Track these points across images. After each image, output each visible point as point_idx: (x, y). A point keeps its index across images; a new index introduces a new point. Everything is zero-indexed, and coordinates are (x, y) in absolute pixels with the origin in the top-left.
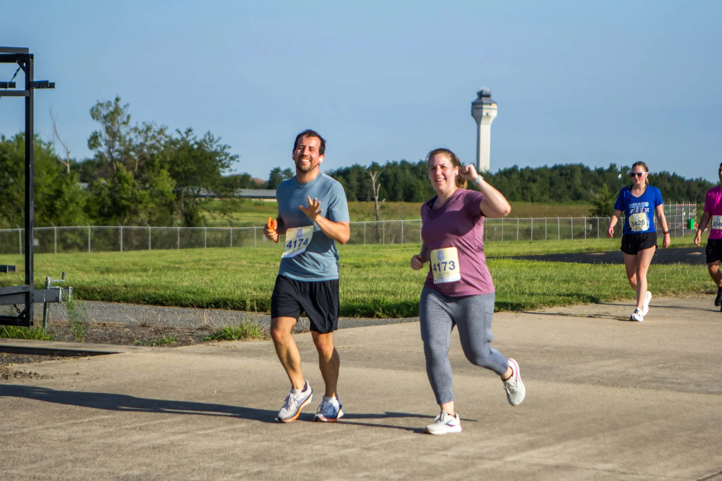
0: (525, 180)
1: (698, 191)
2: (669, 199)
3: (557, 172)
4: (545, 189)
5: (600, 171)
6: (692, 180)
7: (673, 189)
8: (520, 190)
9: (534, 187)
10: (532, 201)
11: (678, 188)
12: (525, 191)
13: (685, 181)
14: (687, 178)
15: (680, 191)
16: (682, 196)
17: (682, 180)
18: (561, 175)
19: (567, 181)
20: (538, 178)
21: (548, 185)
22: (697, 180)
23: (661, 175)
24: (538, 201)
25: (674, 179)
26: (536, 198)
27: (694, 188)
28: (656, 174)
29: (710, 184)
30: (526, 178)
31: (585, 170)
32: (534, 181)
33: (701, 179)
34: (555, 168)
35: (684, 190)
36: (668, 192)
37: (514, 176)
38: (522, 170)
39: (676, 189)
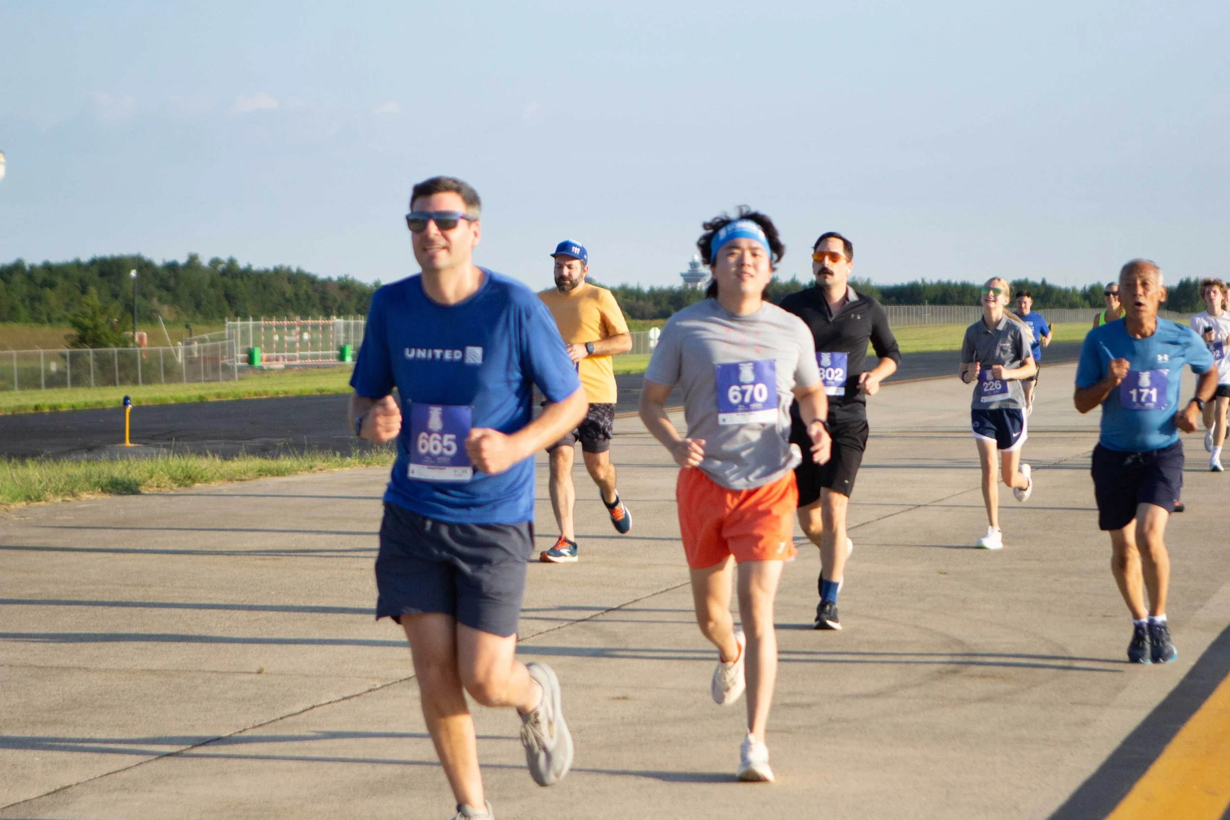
0: (36, 284)
1: (340, 297)
2: (291, 314)
3: (95, 270)
4: (72, 300)
5: (172, 267)
6: (329, 280)
7: (296, 295)
8: (27, 303)
9: (51, 296)
10: (50, 320)
11: (306, 293)
12: (37, 305)
13: (318, 282)
14: (322, 275)
15: (308, 297)
16: (313, 306)
17: (311, 280)
18: (102, 274)
19: (113, 285)
20: (59, 280)
21: (78, 293)
22: (340, 279)
23: (278, 272)
24: (59, 320)
25: (297, 279)
26: (56, 315)
27: (334, 293)
28: (267, 271)
29: (362, 286)
30: (39, 280)
31: (143, 265)
32: (52, 285)
33: (346, 276)
34: (94, 262)
35: (316, 297)
36: (288, 301)
37: (17, 278)
38: (32, 267)
39: (302, 293)
